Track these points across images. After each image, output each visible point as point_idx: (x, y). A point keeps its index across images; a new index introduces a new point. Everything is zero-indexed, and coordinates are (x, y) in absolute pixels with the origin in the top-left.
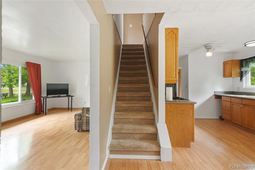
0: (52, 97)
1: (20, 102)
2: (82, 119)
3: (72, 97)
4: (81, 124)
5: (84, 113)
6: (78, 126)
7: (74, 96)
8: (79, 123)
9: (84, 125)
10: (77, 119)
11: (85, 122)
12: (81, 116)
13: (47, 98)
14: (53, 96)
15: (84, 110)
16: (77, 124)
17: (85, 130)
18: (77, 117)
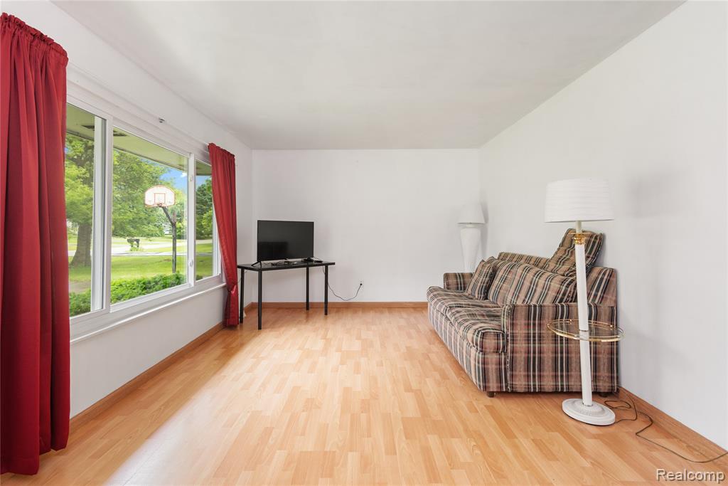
0: (270, 266)
1: (193, 285)
2: (509, 351)
3: (327, 265)
4: (505, 369)
5: (519, 327)
6: (494, 374)
7: (334, 264)
8: (500, 364)
9: (517, 373)
10: (492, 351)
11: (523, 359)
12: (503, 339)
13: (263, 272)
14: (273, 264)
15: (519, 316)
16: (492, 368)
17: (523, 390)
18: (490, 343)
